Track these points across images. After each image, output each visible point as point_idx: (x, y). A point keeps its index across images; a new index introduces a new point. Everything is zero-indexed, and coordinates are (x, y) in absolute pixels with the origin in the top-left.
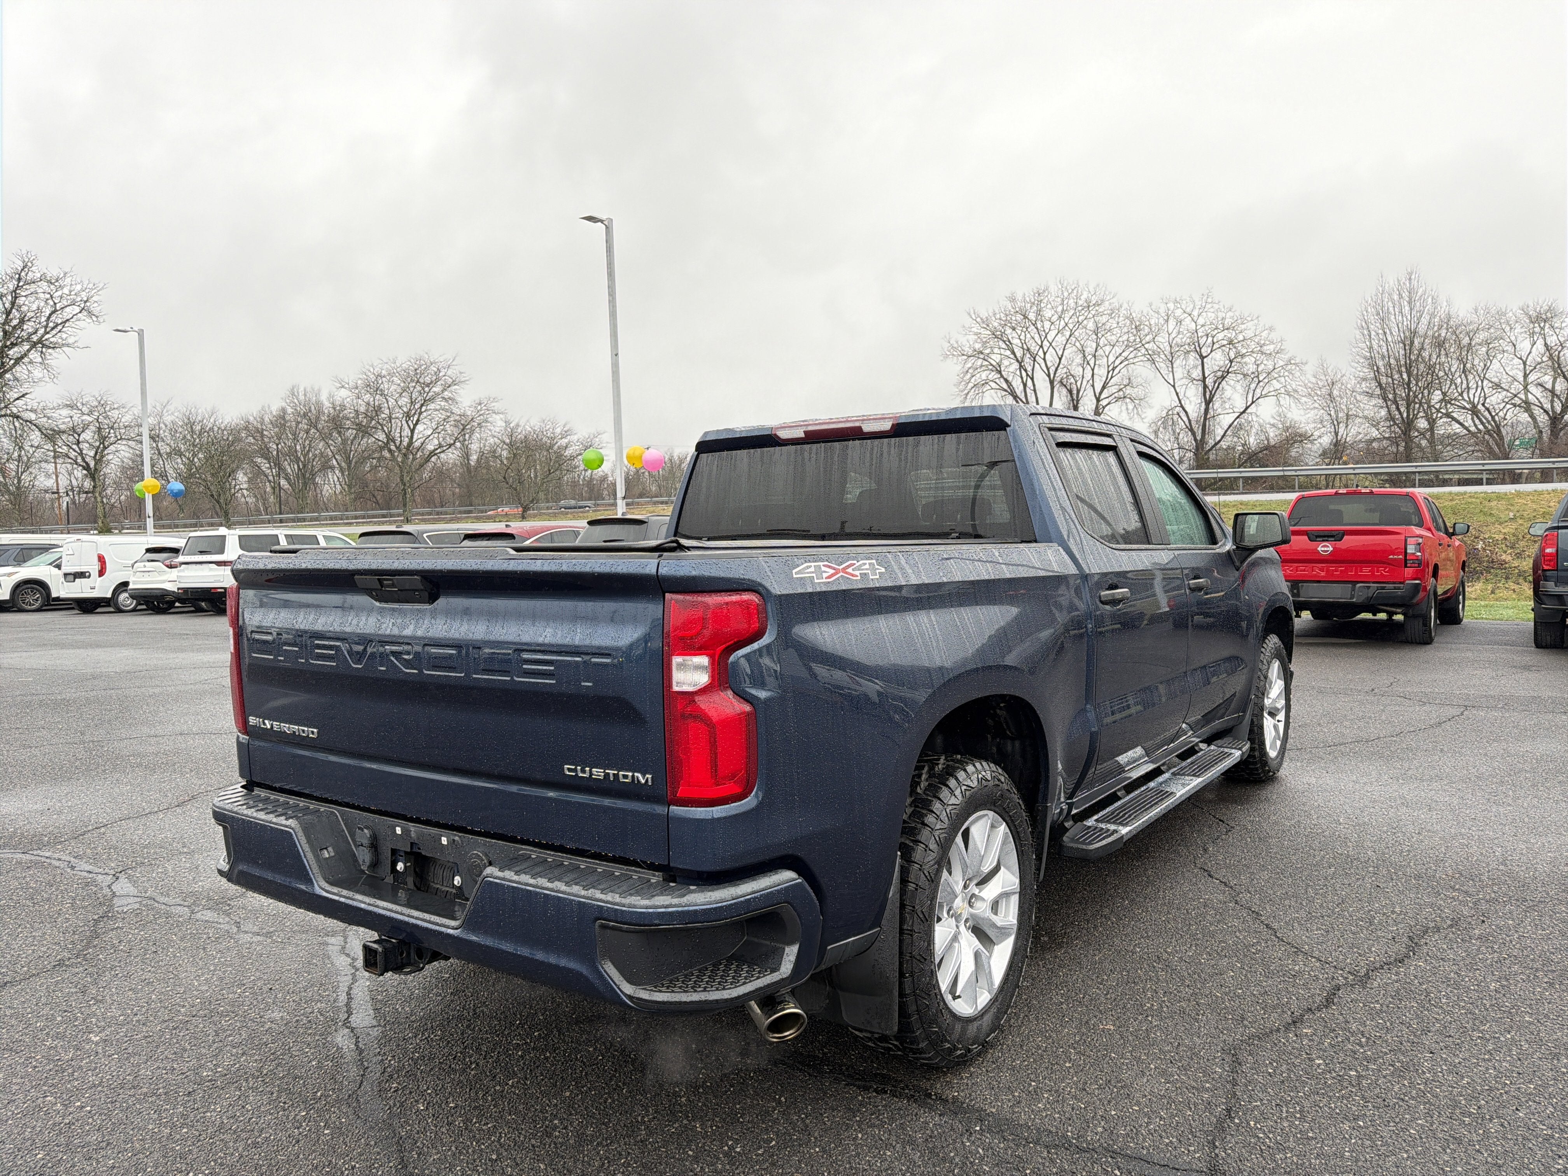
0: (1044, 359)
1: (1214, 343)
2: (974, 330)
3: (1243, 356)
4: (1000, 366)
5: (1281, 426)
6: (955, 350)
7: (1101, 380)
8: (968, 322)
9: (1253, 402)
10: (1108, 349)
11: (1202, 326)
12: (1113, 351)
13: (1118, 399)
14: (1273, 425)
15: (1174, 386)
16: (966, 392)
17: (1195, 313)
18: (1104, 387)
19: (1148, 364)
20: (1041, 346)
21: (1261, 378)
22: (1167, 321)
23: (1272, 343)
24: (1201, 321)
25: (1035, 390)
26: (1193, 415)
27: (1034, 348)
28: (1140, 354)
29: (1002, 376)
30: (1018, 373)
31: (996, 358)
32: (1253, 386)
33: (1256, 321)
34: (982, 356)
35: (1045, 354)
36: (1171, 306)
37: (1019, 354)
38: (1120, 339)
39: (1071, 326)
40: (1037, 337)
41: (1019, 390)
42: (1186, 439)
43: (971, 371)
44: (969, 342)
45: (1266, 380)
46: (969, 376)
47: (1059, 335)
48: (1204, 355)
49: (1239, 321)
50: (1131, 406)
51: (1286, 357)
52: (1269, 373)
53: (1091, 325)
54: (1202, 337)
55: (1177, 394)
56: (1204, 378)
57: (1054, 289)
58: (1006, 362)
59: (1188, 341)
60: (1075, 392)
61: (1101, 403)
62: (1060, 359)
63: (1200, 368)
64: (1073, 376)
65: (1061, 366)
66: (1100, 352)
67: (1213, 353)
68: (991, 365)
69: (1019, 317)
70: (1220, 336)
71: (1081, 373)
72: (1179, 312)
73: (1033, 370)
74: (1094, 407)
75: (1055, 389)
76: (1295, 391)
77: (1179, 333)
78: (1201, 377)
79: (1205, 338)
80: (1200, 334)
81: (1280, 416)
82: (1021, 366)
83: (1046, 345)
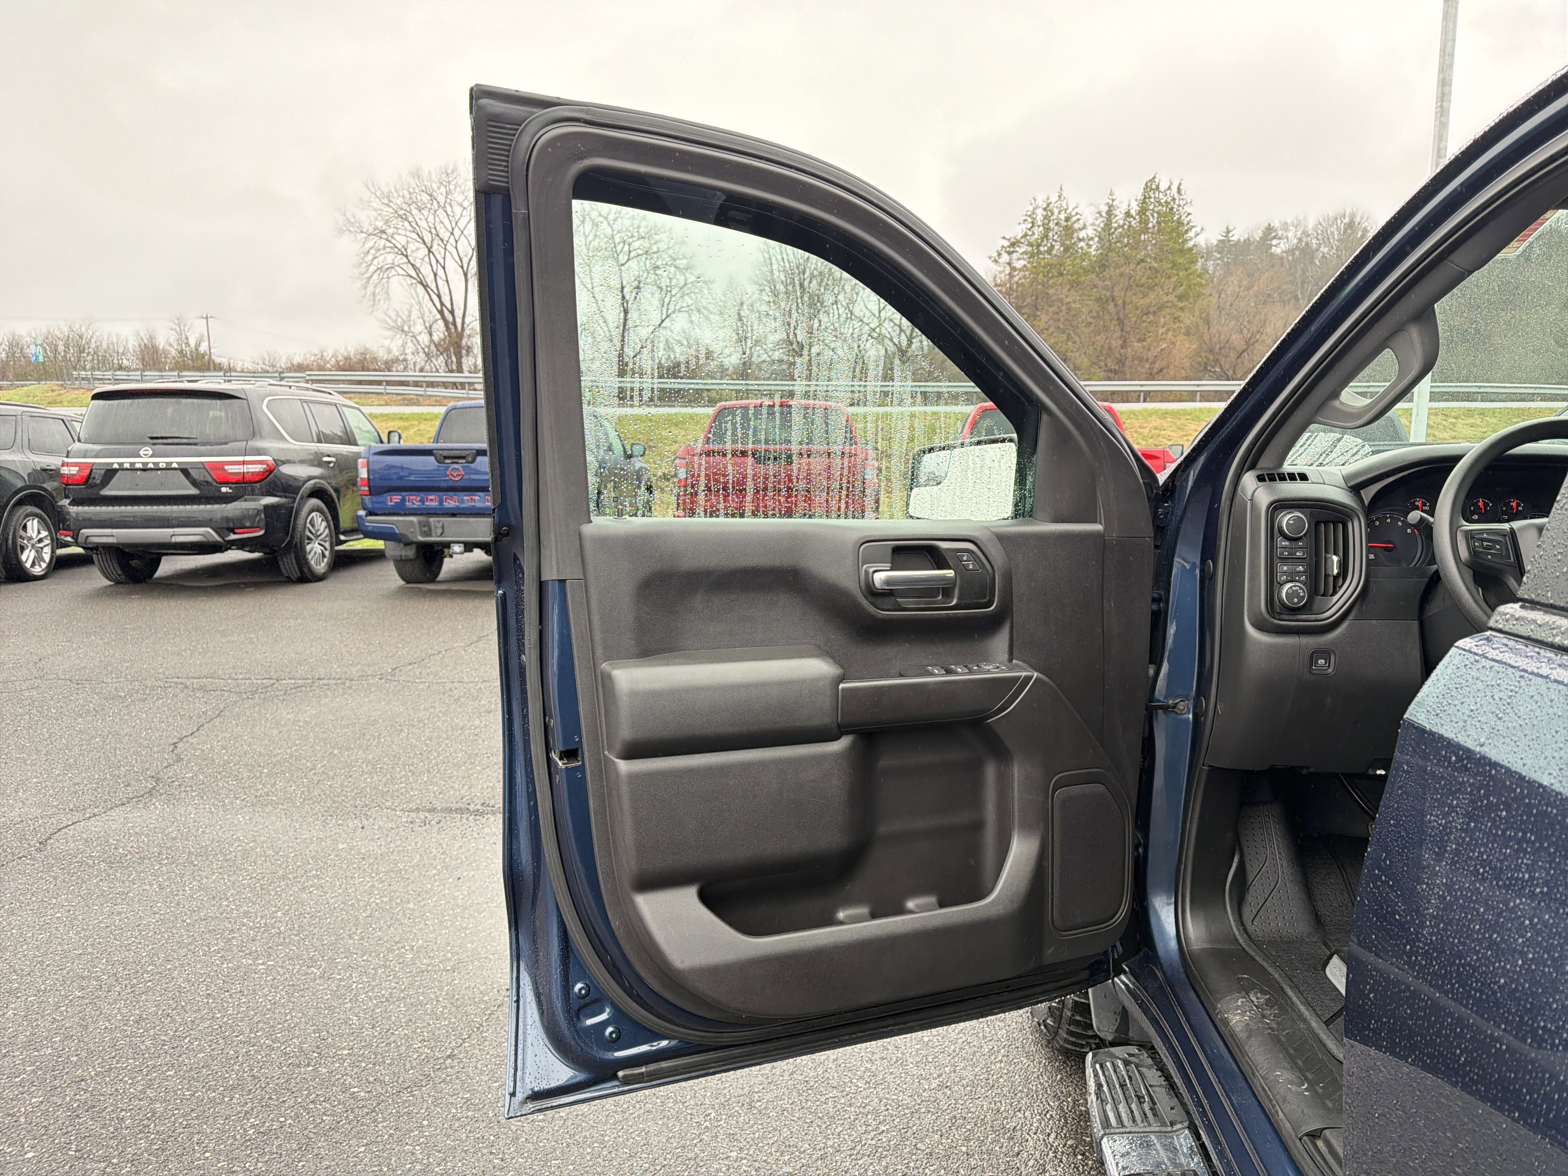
0: (456, 248)
1: (630, 252)
2: (374, 204)
3: (657, 267)
4: (406, 250)
6: (351, 227)
8: (366, 195)
9: (668, 316)
14: (680, 342)
15: (592, 292)
16: (368, 275)
20: (452, 233)
21: (674, 293)
22: (583, 222)
23: (684, 257)
25: (447, 281)
26: (612, 326)
27: (445, 235)
29: (409, 262)
30: (427, 259)
31: (400, 240)
32: (667, 299)
33: (668, 234)
34: (384, 236)
35: (456, 242)
37: (428, 238)
40: (446, 221)
41: (430, 279)
42: (605, 347)
43: (373, 251)
44: (367, 218)
45: (679, 295)
46: (370, 257)
47: (472, 223)
48: (622, 262)
49: (653, 232)
51: (696, 273)
52: (681, 288)
54: (619, 243)
55: (596, 301)
56: (622, 287)
58: (412, 247)
59: (604, 246)
63: (618, 275)
65: (474, 258)
67: (630, 262)
68: (396, 247)
69: (426, 198)
70: (636, 245)
73: (444, 259)
75: (470, 283)
76: (705, 308)
77: (595, 236)
78: (618, 286)
79: (622, 244)
80: (617, 240)
81: (687, 333)
82: (430, 251)
83: (457, 232)
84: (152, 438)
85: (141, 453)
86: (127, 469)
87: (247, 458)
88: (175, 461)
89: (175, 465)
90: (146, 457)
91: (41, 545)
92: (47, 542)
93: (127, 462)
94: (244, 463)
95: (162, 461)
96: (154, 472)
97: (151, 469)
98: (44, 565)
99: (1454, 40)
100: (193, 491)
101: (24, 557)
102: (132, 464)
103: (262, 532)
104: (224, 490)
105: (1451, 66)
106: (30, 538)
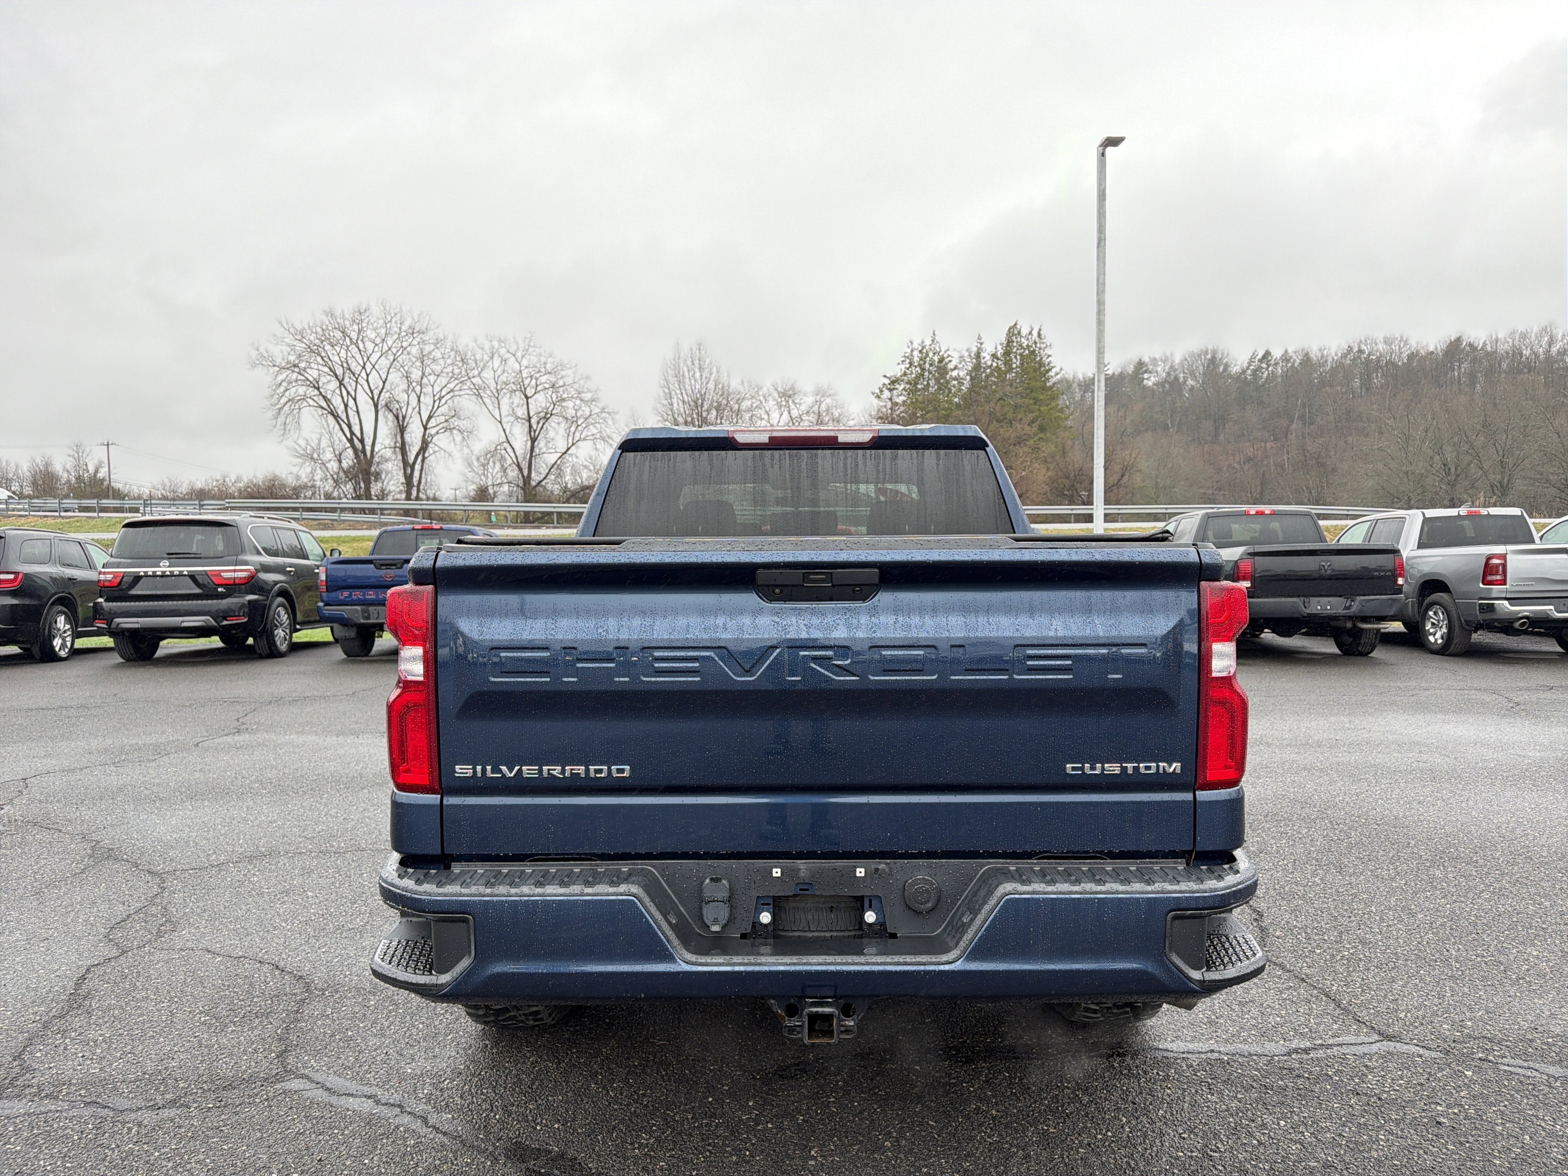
0: (367, 381)
1: (537, 386)
2: (287, 340)
3: (564, 400)
4: (317, 382)
5: (592, 468)
6: (264, 360)
7: (427, 409)
8: (280, 331)
9: (573, 444)
10: (432, 378)
11: (526, 367)
12: (438, 381)
13: (446, 429)
14: (586, 467)
15: (500, 422)
16: (280, 406)
17: (519, 354)
18: (430, 417)
19: (474, 398)
20: (364, 368)
21: (579, 423)
22: (492, 358)
23: (589, 391)
24: (525, 362)
25: (358, 412)
26: (519, 452)
27: (357, 369)
28: (466, 387)
29: (321, 393)
30: (338, 391)
31: (312, 374)
32: (573, 429)
33: (574, 369)
34: (297, 370)
35: (368, 375)
36: (496, 344)
37: (339, 371)
38: (445, 370)
39: (394, 351)
40: (358, 356)
41: (341, 409)
42: (513, 473)
43: (284, 384)
44: (280, 353)
45: (584, 425)
46: (282, 389)
47: (383, 358)
48: (529, 395)
49: (559, 368)
50: (458, 438)
51: (601, 405)
52: (586, 419)
53: (414, 350)
54: (526, 378)
55: (504, 430)
56: (530, 418)
57: (376, 310)
58: (323, 380)
59: (512, 380)
60: (401, 418)
61: (428, 431)
62: (384, 383)
63: (525, 407)
64: (398, 402)
65: (384, 390)
66: (425, 380)
67: (537, 395)
68: (308, 380)
69: (338, 335)
70: (543, 379)
71: (406, 399)
72: (503, 351)
73: (355, 391)
74: (422, 434)
75: (380, 414)
76: (609, 437)
77: (504, 371)
78: (526, 416)
79: (529, 379)
80: (524, 375)
81: (591, 458)
82: (341, 384)
83: (369, 367)
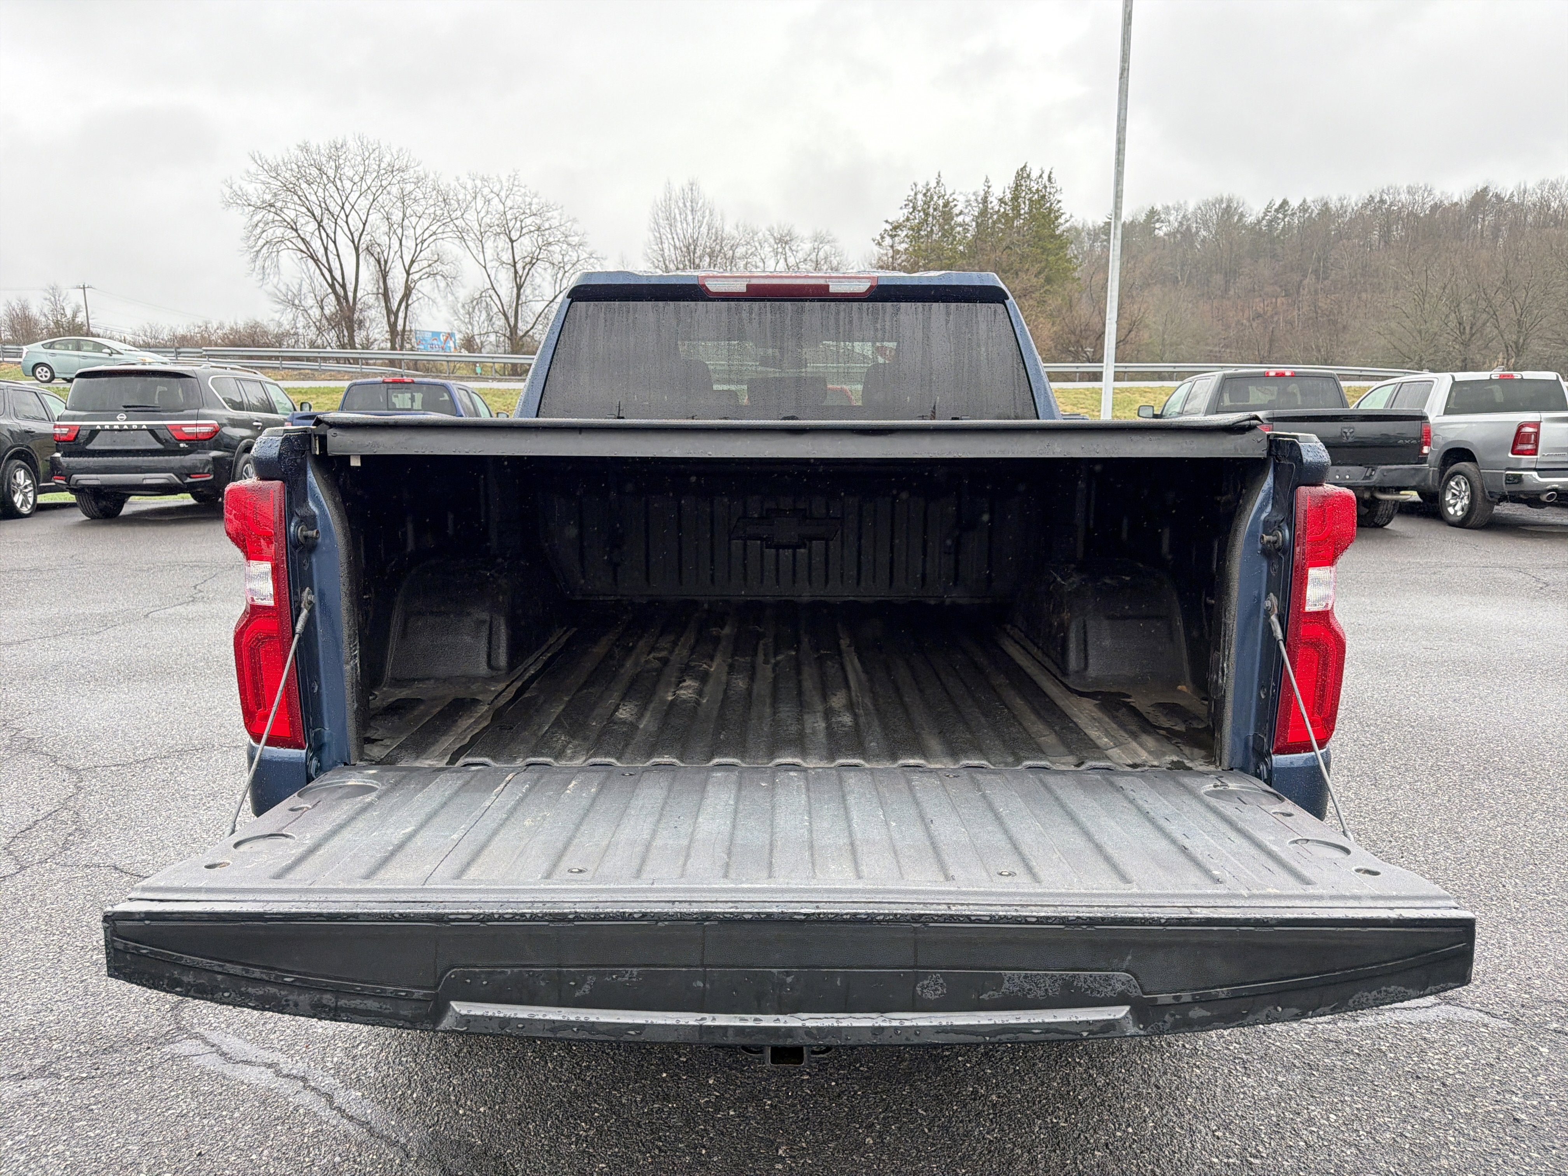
0: (347, 222)
1: (522, 228)
3: (550, 244)
4: (295, 223)
6: (238, 199)
7: (409, 253)
8: (253, 168)
9: (561, 292)
10: (414, 220)
11: (511, 208)
12: (420, 222)
13: (430, 275)
15: (485, 267)
16: (257, 249)
17: (503, 194)
18: (412, 262)
19: (457, 241)
20: (343, 208)
21: (567, 269)
22: (475, 198)
23: (576, 234)
24: (509, 203)
25: (338, 256)
26: (505, 300)
27: (336, 210)
28: (448, 229)
29: (299, 236)
30: (317, 233)
31: (290, 214)
32: (560, 276)
33: (560, 211)
34: (273, 209)
35: (347, 216)
36: (479, 183)
37: (317, 212)
38: (427, 211)
39: (374, 190)
40: (336, 195)
41: (321, 253)
42: (499, 322)
43: (261, 225)
44: (254, 191)
45: (571, 271)
46: (259, 230)
47: (362, 198)
48: (514, 238)
49: (545, 209)
50: (442, 284)
51: (588, 250)
52: (574, 265)
53: (395, 190)
54: (511, 220)
55: (489, 276)
56: (515, 263)
57: (352, 145)
58: (301, 221)
59: (497, 222)
60: (383, 263)
61: (411, 277)
62: (364, 224)
63: (510, 251)
64: (379, 245)
65: (365, 233)
66: (406, 222)
67: (522, 238)
68: (285, 221)
69: (315, 172)
70: (528, 221)
71: (388, 243)
72: (486, 191)
73: (335, 233)
74: (405, 280)
75: (361, 257)
77: (487, 212)
78: (511, 261)
79: (514, 221)
80: (509, 217)
82: (319, 225)
83: (347, 207)
84: (125, 407)
85: (118, 417)
86: (107, 430)
87: (199, 422)
88: (144, 424)
89: (144, 427)
90: (121, 421)
91: (27, 490)
92: (30, 488)
93: (107, 424)
94: (197, 425)
95: (135, 424)
96: (128, 432)
97: (126, 430)
98: (29, 506)
99: (1126, 109)
100: (159, 446)
101: (15, 499)
102: (111, 426)
103: (211, 477)
104: (182, 445)
105: (1125, 128)
106: (19, 485)
